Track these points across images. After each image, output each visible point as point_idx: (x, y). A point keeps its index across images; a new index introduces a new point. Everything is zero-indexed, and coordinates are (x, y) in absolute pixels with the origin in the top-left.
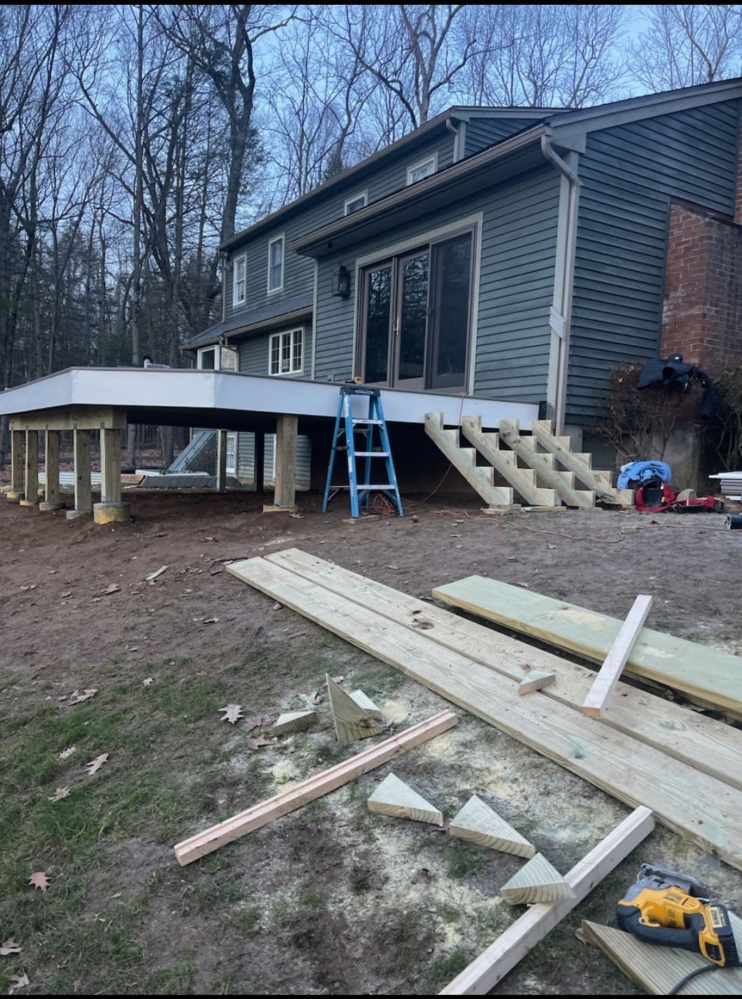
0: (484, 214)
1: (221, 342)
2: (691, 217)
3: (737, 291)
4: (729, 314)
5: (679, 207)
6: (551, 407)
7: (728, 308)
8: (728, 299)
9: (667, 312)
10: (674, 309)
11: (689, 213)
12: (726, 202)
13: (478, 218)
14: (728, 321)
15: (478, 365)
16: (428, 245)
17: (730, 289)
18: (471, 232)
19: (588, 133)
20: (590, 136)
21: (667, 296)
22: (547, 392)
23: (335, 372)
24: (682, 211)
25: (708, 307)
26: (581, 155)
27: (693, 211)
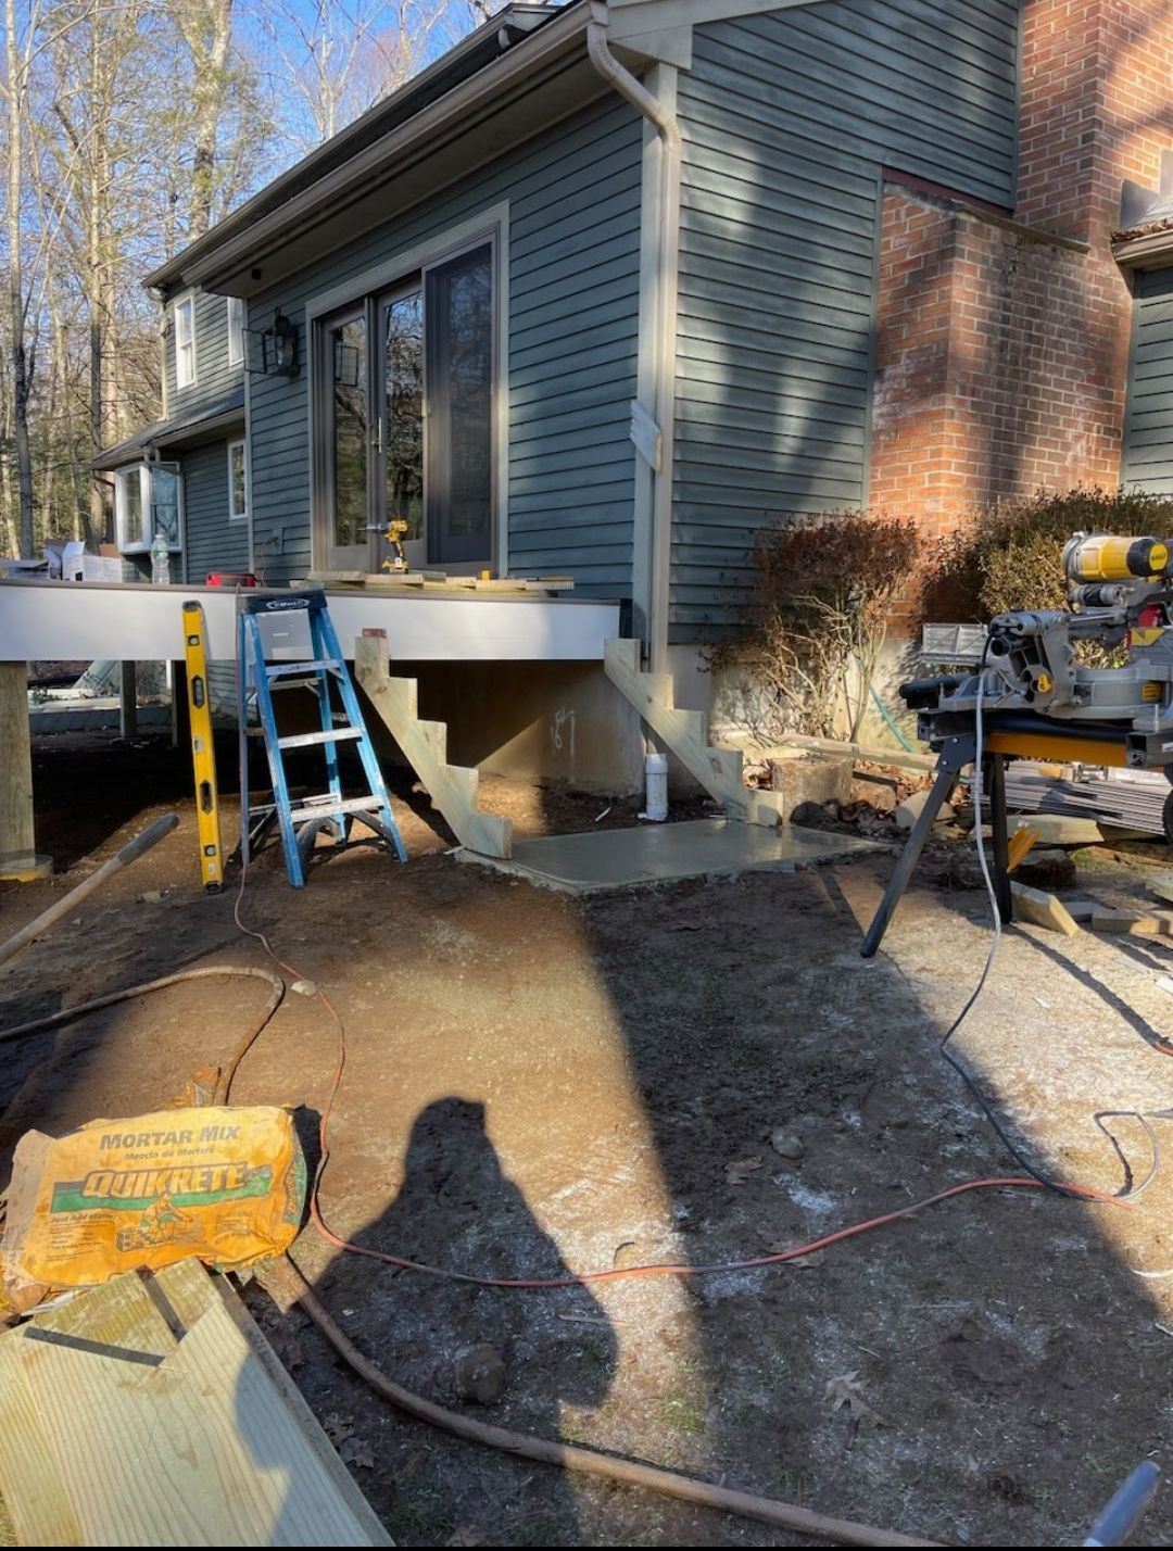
0: (511, 205)
1: (146, 458)
2: (922, 210)
3: (1016, 363)
4: (999, 410)
5: (898, 189)
6: (640, 611)
7: (997, 398)
8: (998, 378)
9: (880, 406)
10: (894, 401)
11: (918, 202)
12: (999, 180)
13: (500, 212)
14: (998, 422)
15: (515, 520)
16: (419, 270)
17: (1002, 360)
18: (490, 243)
19: (695, 25)
20: (701, 30)
21: (879, 374)
22: (634, 580)
23: (285, 523)
24: (905, 197)
25: (957, 396)
26: (682, 71)
27: (924, 196)
